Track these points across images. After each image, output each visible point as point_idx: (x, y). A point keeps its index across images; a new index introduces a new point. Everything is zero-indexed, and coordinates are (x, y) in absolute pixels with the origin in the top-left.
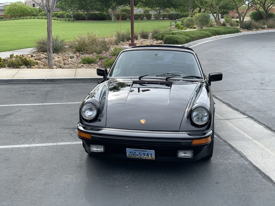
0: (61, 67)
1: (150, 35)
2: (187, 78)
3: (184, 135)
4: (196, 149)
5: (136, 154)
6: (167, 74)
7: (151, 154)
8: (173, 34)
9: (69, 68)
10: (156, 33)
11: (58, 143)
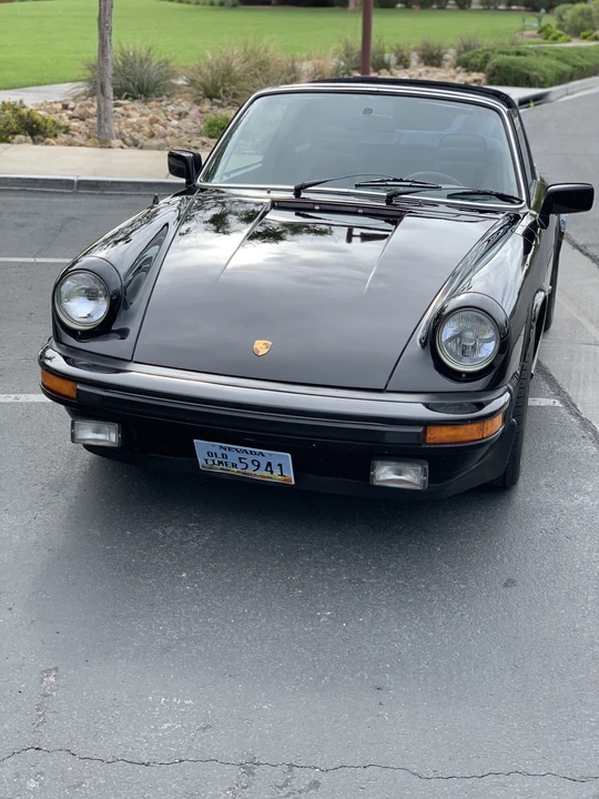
0: (136, 144)
1: (450, 56)
2: (462, 199)
3: (413, 408)
4: (443, 461)
5: (229, 460)
6: (395, 180)
7: (280, 465)
8: (518, 54)
9: (158, 149)
10: (467, 48)
11: (23, 396)
